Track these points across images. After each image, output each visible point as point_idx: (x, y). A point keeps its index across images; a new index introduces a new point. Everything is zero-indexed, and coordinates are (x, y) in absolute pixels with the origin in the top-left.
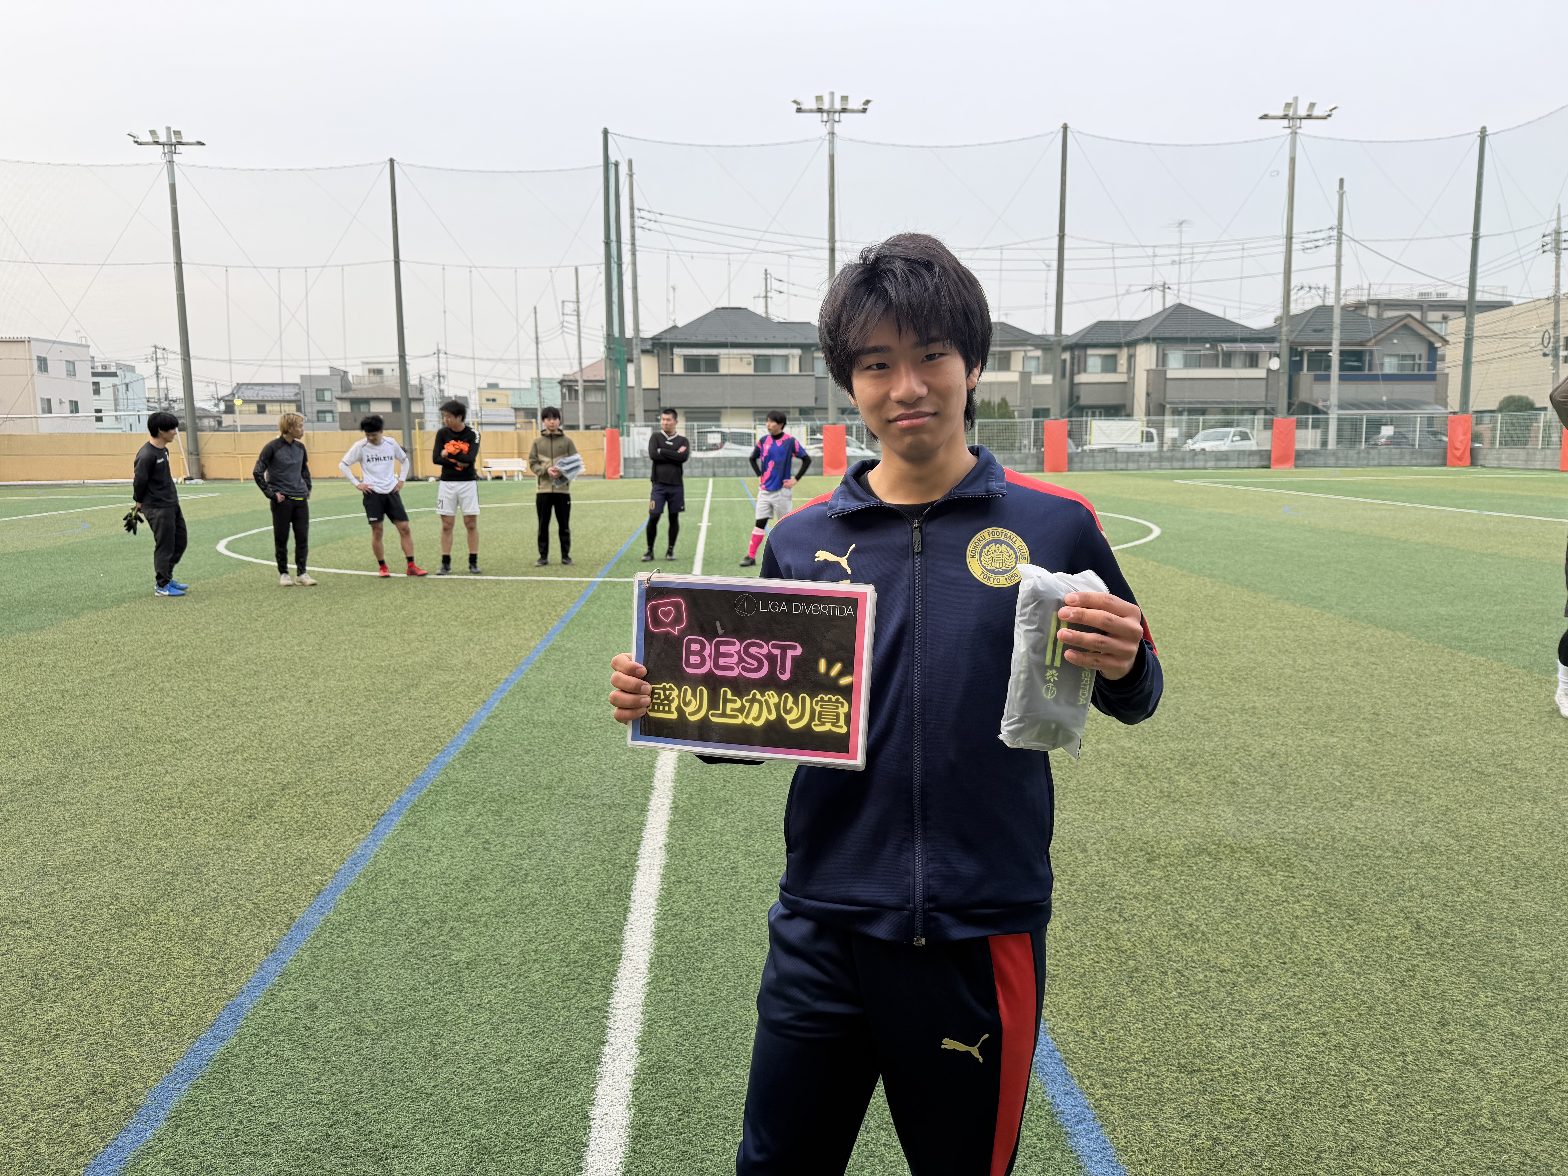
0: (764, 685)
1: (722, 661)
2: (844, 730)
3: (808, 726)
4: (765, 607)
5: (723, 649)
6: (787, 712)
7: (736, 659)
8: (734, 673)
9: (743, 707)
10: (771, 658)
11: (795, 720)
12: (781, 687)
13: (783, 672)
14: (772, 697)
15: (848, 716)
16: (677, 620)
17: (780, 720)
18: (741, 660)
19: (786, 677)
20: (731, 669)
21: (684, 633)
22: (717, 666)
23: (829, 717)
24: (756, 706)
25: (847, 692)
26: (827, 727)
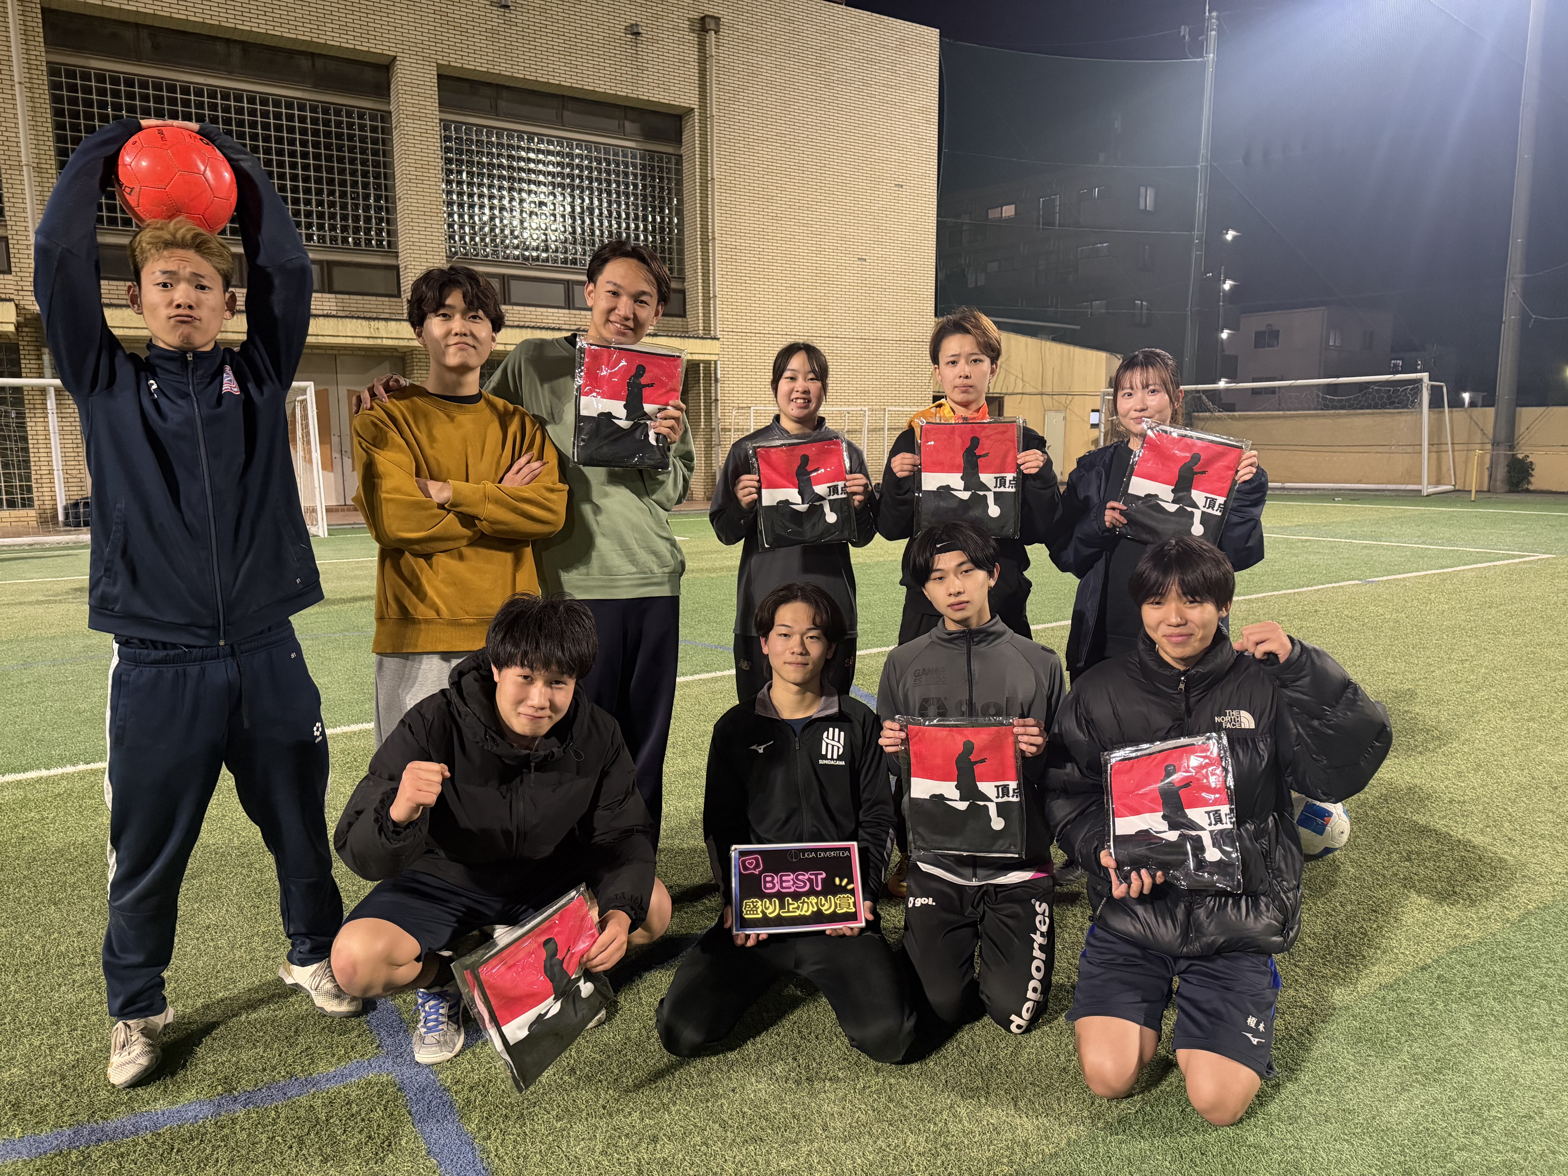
0: (808, 894)
1: (784, 885)
2: (854, 910)
3: (834, 912)
4: (804, 855)
5: (784, 878)
6: (823, 906)
7: (792, 882)
8: (792, 890)
9: (799, 906)
10: (810, 880)
11: (827, 908)
12: (817, 894)
13: (817, 886)
14: (813, 899)
15: (854, 903)
16: (757, 866)
17: (819, 910)
18: (795, 883)
19: (819, 888)
20: (790, 888)
21: (761, 873)
22: (782, 887)
23: (845, 905)
24: (806, 905)
25: (852, 892)
26: (844, 910)
